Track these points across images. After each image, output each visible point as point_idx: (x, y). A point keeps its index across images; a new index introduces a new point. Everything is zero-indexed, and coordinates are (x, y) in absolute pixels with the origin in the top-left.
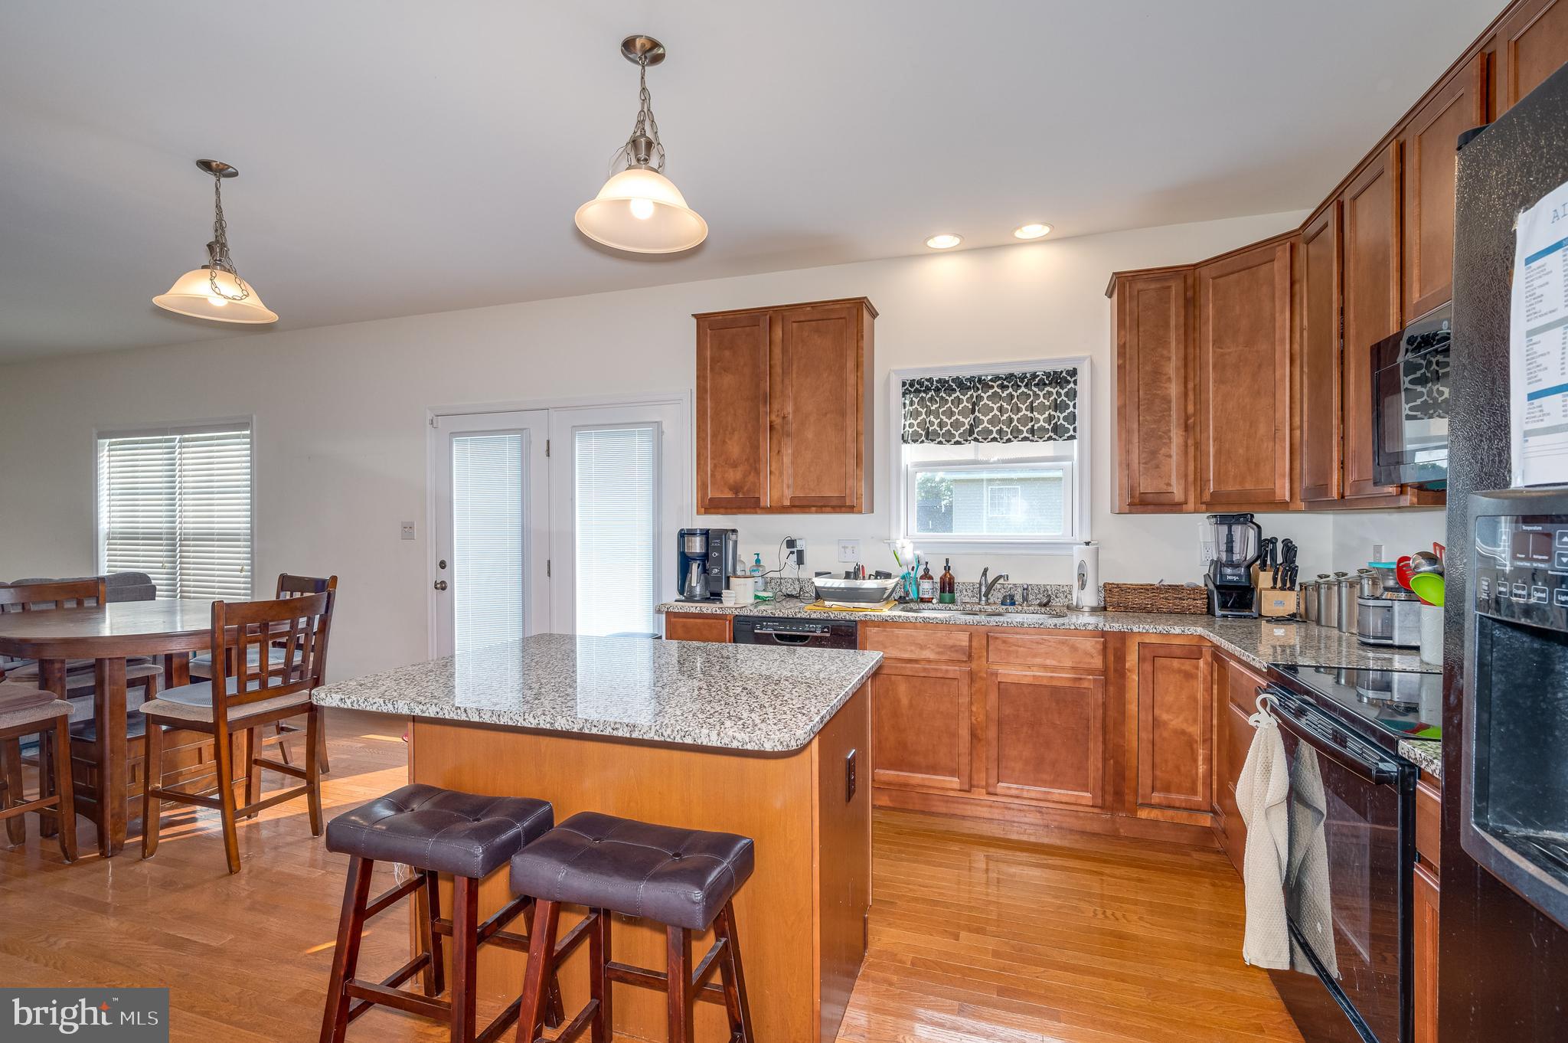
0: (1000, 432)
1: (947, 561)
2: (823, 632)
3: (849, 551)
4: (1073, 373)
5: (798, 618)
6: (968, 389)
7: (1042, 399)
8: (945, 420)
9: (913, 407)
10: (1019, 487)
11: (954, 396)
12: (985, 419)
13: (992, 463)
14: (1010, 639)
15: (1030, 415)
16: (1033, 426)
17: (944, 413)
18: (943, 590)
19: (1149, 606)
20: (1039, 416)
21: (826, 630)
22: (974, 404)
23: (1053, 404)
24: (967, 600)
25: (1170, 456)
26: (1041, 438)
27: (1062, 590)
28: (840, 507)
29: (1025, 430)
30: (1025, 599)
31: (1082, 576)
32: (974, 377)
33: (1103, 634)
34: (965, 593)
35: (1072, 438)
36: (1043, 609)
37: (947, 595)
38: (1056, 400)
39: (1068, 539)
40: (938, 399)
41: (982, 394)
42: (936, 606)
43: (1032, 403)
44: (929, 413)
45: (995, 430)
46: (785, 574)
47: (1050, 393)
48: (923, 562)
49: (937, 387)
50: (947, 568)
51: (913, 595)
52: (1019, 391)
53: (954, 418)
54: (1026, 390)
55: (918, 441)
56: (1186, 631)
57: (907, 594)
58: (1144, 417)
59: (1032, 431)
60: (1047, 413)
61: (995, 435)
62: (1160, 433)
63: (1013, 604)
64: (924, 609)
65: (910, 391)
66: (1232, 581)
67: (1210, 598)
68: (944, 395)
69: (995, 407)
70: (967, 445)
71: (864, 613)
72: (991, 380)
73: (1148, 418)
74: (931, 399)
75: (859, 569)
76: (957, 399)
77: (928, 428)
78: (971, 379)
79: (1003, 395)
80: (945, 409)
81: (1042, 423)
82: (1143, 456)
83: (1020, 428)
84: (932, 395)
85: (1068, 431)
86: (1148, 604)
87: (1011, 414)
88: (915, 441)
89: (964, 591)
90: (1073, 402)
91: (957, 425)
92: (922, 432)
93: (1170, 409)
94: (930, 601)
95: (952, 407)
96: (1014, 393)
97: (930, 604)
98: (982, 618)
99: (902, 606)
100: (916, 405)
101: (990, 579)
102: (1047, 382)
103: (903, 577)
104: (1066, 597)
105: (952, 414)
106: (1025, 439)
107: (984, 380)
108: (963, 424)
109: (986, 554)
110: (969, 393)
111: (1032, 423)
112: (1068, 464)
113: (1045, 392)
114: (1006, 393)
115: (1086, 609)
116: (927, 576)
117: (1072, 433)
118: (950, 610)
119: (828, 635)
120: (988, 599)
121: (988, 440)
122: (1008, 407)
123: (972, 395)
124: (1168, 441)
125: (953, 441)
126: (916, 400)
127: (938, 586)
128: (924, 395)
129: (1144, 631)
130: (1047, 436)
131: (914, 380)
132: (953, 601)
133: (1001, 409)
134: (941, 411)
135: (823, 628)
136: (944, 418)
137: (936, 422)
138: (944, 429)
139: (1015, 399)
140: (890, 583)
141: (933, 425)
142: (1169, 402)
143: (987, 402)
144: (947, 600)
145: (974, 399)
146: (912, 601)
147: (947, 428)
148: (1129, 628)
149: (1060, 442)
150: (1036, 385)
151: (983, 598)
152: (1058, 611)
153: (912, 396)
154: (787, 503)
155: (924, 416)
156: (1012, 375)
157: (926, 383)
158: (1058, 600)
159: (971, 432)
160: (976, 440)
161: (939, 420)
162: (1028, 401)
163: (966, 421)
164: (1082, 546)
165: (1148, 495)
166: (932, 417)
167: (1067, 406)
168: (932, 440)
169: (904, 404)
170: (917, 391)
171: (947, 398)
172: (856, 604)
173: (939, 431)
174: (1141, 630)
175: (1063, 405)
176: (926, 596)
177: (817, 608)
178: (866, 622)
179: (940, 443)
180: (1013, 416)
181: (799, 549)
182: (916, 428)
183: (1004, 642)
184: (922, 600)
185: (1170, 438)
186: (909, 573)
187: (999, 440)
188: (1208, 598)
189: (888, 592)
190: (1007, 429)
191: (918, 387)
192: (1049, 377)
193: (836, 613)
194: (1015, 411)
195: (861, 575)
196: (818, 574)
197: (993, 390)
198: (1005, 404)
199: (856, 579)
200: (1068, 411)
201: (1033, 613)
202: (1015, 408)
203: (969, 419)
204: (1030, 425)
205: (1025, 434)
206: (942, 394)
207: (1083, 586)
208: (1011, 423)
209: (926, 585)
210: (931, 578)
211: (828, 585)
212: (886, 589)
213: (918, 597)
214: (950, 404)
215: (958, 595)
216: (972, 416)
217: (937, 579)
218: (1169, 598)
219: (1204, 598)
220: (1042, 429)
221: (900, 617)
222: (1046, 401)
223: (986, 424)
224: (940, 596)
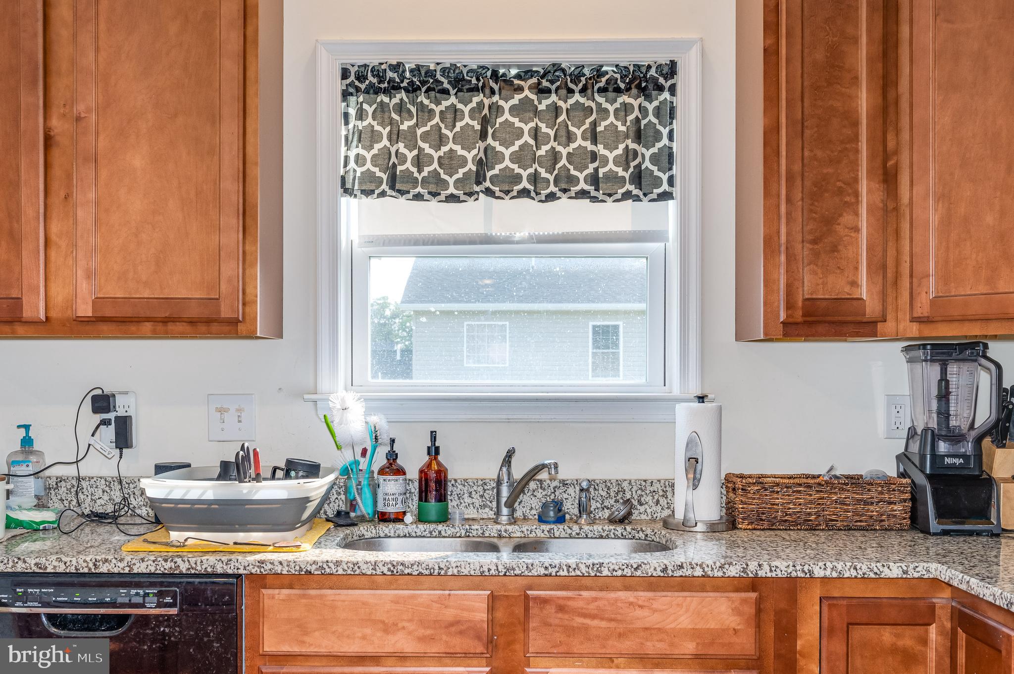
0: (535, 178)
1: (433, 436)
2: (159, 605)
3: (230, 418)
4: (671, 70)
5: (101, 574)
6: (470, 90)
7: (612, 118)
8: (428, 150)
9: (365, 123)
10: (507, 323)
11: (445, 104)
12: (507, 153)
13: (518, 243)
14: (570, 603)
15: (591, 147)
16: (596, 170)
17: (425, 137)
18: (423, 496)
19: (813, 518)
20: (606, 152)
21: (168, 600)
22: (485, 122)
23: (633, 129)
24: (471, 513)
25: (857, 230)
26: (610, 195)
27: (649, 488)
28: (208, 321)
29: (581, 176)
30: (583, 509)
31: (693, 462)
32: (483, 67)
33: (754, 584)
34: (468, 500)
35: (666, 196)
36: (620, 529)
37: (433, 505)
38: (638, 120)
39: (658, 391)
40: (413, 110)
41: (501, 103)
42: (412, 529)
43: (594, 124)
44: (396, 136)
45: (525, 174)
46: (86, 469)
47: (626, 108)
48: (384, 438)
49: (412, 83)
50: (434, 451)
51: (365, 507)
52: (571, 101)
53: (445, 149)
54: (582, 100)
55: (372, 192)
56: (911, 571)
57: (353, 505)
58: (811, 151)
59: (594, 179)
60: (622, 147)
61: (525, 184)
62: (839, 184)
63: (560, 520)
64: (386, 536)
65: (358, 89)
66: (953, 467)
67: (915, 499)
68: (426, 102)
69: (526, 128)
70: (471, 203)
71: (259, 557)
72: (518, 76)
73: (819, 153)
74: (400, 108)
75: (246, 457)
76: (452, 110)
77: (394, 166)
78: (478, 73)
79: (541, 107)
80: (428, 128)
81: (611, 165)
82: (809, 227)
83: (573, 172)
84: (402, 100)
85: (658, 182)
86: (810, 514)
87: (555, 145)
88: (368, 193)
89: (466, 495)
90: (668, 129)
91: (450, 162)
92: (381, 175)
93: (856, 138)
94: (398, 518)
95: (442, 126)
96: (561, 103)
97: (400, 526)
98: (506, 557)
99: (342, 533)
100: (370, 120)
101: (519, 471)
102: (622, 86)
103: (346, 472)
104: (658, 502)
105: (441, 140)
106: (583, 194)
107: (504, 75)
108: (464, 162)
109: (509, 421)
110: (476, 100)
111: (596, 164)
112: (657, 246)
113: (617, 105)
114: (546, 102)
115: (700, 527)
116: (393, 467)
117: (665, 187)
118: (440, 535)
119: (174, 611)
120: (513, 511)
121: (511, 194)
122: (549, 131)
123: (481, 105)
124: (853, 200)
125: (444, 194)
126: (369, 109)
127: (415, 488)
128: (386, 100)
129: (835, 575)
130: (621, 191)
131: (365, 66)
132: (444, 518)
133: (536, 133)
134: (419, 132)
135: (160, 594)
136: (425, 146)
137: (410, 155)
138: (427, 170)
139: (563, 117)
140: (316, 487)
141: (404, 162)
142: (856, 124)
143: (511, 119)
144: (433, 515)
145: (486, 111)
146: (362, 519)
147: (431, 168)
148: (806, 568)
149: (645, 204)
150: (602, 90)
151: (505, 511)
152: (649, 532)
153: (361, 99)
154: (85, 310)
155: (385, 142)
156: (557, 67)
157: (390, 74)
158: (642, 509)
159: (479, 178)
160: (489, 192)
161: (415, 152)
162: (588, 121)
163: (469, 156)
164: (692, 404)
165: (818, 303)
166: (401, 145)
167: (658, 136)
168: (402, 193)
169: (346, 115)
170: (374, 90)
171: (433, 106)
172: (241, 536)
173: (416, 174)
174: (828, 573)
175: (651, 133)
176: (391, 509)
177: (152, 547)
178: (262, 577)
179: (418, 197)
180: (559, 148)
181: (121, 412)
182: (369, 165)
183: (561, 609)
184: (384, 518)
185: (857, 194)
186: (357, 463)
187: (533, 194)
188: (913, 499)
189: (311, 507)
190: (547, 176)
191: (375, 80)
192: (626, 76)
193: (192, 560)
194: (564, 139)
195: (252, 472)
196: (161, 469)
197: (522, 96)
198: (543, 126)
199: (241, 481)
200: (659, 145)
201: (601, 537)
202: (563, 133)
203: (475, 152)
204: (590, 170)
205: (582, 185)
206: (422, 98)
207: (695, 483)
208: (555, 163)
209: (391, 486)
210: (401, 472)
211: (176, 495)
212: (307, 500)
213: (375, 512)
214: (437, 119)
215: (454, 503)
216: (481, 145)
217: (413, 473)
218: (848, 501)
219: (905, 501)
220: (612, 177)
221: (338, 563)
222: (619, 124)
223: (507, 162)
224: (419, 507)
